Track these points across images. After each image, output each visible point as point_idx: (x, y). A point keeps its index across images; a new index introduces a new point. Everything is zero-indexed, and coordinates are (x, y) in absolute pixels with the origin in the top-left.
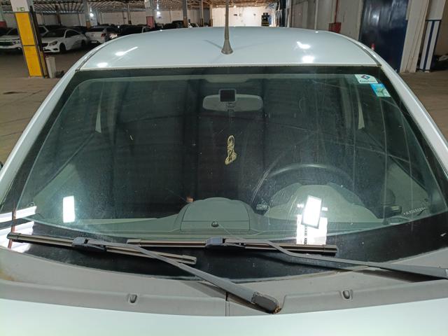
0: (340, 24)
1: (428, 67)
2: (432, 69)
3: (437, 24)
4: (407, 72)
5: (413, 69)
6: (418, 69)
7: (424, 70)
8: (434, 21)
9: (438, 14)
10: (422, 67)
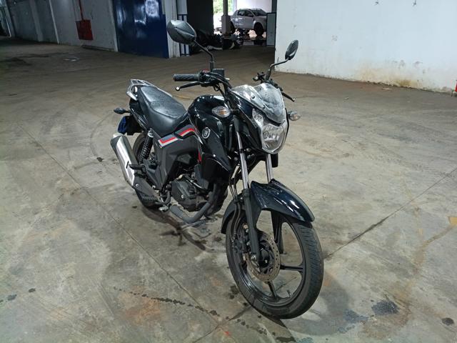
0: (89, 21)
1: (187, 52)
2: (191, 53)
3: (185, 17)
4: (174, 57)
5: (178, 55)
6: (181, 54)
7: (185, 54)
8: (183, 15)
9: (184, 11)
10: (183, 52)
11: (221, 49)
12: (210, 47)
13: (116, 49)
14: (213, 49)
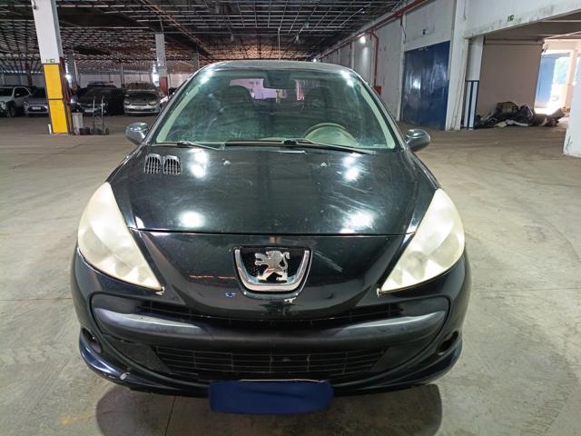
0: (380, 87)
1: (471, 125)
2: (476, 127)
3: (475, 84)
4: (452, 129)
5: (458, 127)
6: (462, 128)
7: (468, 127)
8: (473, 82)
9: (475, 76)
10: (465, 125)
11: (526, 125)
12: (510, 122)
13: (398, 119)
14: (514, 125)
